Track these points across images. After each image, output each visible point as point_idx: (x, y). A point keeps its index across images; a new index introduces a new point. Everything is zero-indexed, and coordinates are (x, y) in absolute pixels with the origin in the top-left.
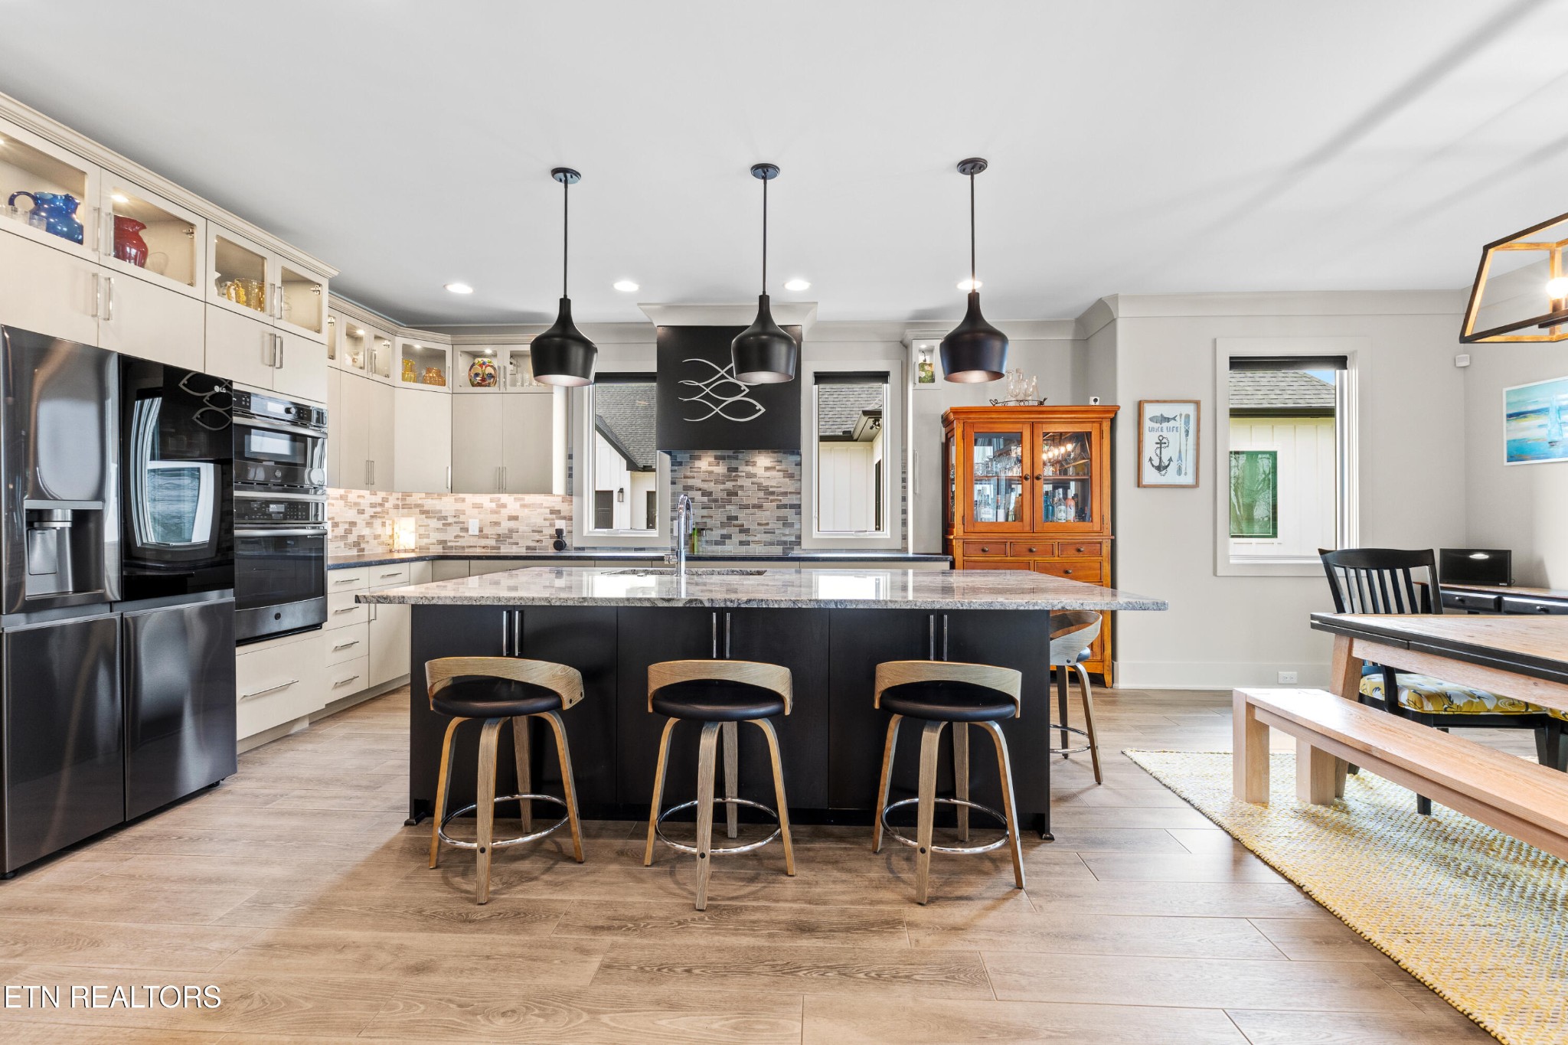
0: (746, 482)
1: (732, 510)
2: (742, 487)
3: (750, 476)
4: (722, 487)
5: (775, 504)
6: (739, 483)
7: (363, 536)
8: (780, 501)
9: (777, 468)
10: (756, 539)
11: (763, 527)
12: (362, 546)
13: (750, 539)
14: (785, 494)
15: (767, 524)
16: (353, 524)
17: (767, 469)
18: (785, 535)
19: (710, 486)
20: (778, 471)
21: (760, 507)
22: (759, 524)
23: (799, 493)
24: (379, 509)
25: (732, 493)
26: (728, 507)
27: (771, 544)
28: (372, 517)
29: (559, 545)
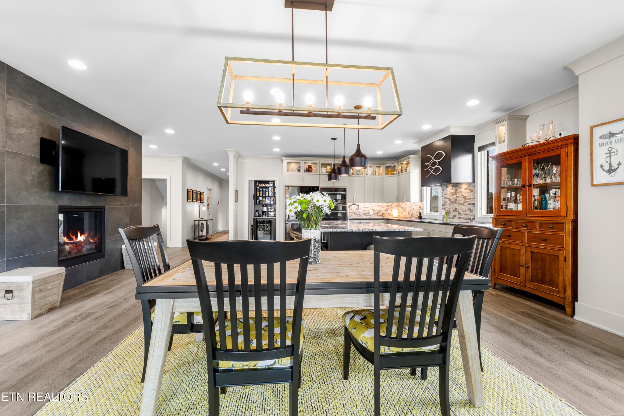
0: (459, 195)
1: (456, 206)
2: (458, 197)
3: (461, 192)
4: (453, 197)
5: (467, 203)
6: (458, 195)
7: (384, 214)
8: (469, 202)
9: (468, 188)
10: (462, 217)
11: (464, 212)
12: (384, 216)
13: (461, 217)
14: (470, 199)
15: (465, 211)
16: (380, 211)
17: (465, 189)
18: (470, 216)
19: (450, 197)
20: (469, 190)
21: (463, 204)
22: (463, 211)
23: (474, 198)
24: (389, 207)
25: (456, 200)
26: (455, 205)
27: (466, 219)
28: (387, 209)
29: (420, 217)
